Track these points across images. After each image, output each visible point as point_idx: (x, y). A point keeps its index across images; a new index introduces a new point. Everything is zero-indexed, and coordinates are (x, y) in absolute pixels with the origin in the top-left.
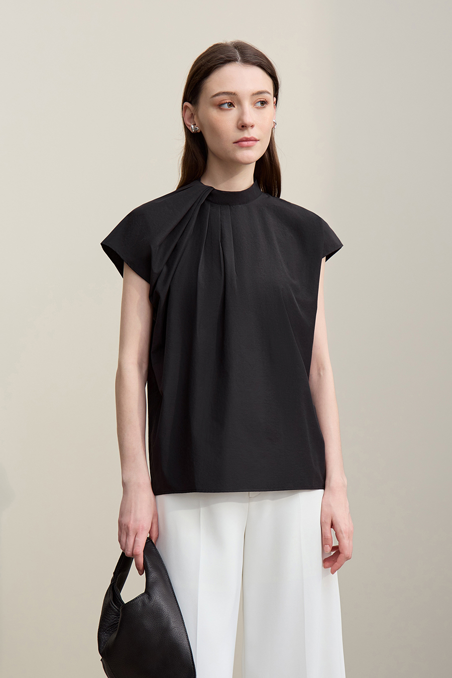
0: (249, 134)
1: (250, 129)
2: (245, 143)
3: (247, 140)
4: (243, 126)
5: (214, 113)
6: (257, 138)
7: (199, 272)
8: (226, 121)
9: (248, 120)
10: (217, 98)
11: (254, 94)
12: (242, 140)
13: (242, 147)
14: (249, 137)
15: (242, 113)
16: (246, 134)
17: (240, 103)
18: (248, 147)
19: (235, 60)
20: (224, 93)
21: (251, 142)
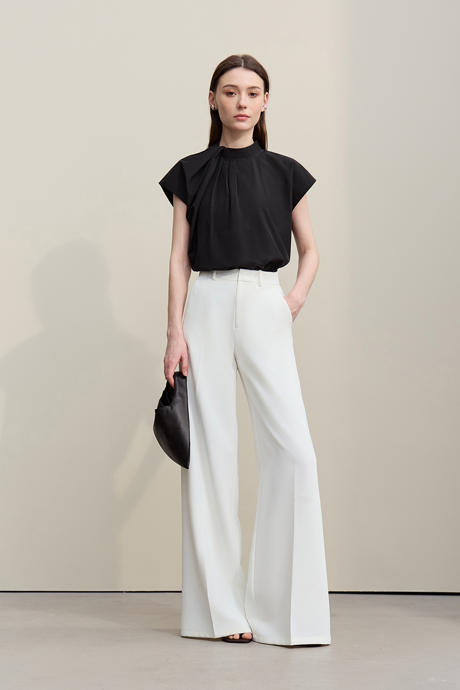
0: (243, 112)
1: (245, 110)
2: (241, 118)
3: (242, 116)
4: (240, 107)
5: (224, 98)
6: (249, 115)
7: (212, 200)
8: (230, 103)
9: (243, 103)
10: (226, 88)
11: (249, 88)
12: (238, 116)
13: (239, 120)
14: (243, 114)
15: (240, 99)
16: (241, 113)
17: (239, 92)
18: (242, 121)
19: (240, 66)
20: (230, 85)
21: (244, 118)
